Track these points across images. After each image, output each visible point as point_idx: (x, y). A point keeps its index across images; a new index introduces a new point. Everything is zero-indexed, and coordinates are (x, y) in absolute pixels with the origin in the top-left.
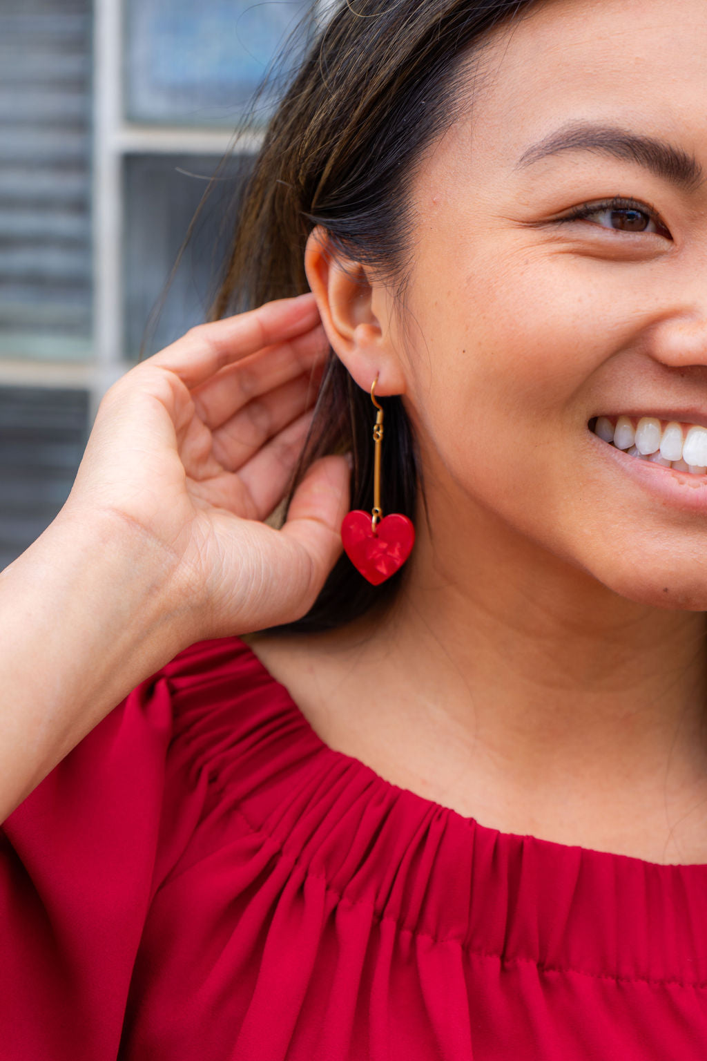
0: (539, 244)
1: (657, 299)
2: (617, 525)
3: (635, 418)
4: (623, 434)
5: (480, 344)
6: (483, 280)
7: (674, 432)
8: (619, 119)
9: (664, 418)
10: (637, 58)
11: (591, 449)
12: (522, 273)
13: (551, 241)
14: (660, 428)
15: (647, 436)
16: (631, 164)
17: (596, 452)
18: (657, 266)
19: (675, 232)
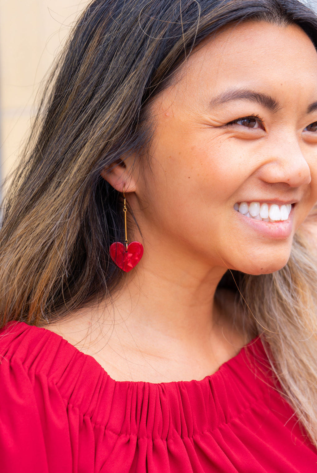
0: (223, 134)
1: (264, 156)
2: (243, 245)
3: (249, 203)
4: (244, 208)
5: (198, 175)
6: (200, 149)
7: (265, 207)
8: (249, 86)
9: (261, 202)
10: (254, 61)
11: (235, 216)
12: (219, 147)
13: (226, 133)
14: (259, 206)
15: (255, 209)
16: (256, 103)
17: (237, 217)
18: (261, 141)
19: (267, 129)
